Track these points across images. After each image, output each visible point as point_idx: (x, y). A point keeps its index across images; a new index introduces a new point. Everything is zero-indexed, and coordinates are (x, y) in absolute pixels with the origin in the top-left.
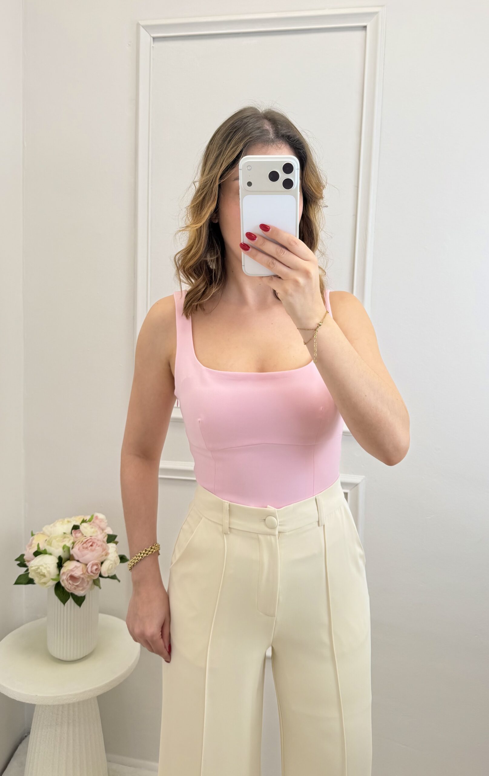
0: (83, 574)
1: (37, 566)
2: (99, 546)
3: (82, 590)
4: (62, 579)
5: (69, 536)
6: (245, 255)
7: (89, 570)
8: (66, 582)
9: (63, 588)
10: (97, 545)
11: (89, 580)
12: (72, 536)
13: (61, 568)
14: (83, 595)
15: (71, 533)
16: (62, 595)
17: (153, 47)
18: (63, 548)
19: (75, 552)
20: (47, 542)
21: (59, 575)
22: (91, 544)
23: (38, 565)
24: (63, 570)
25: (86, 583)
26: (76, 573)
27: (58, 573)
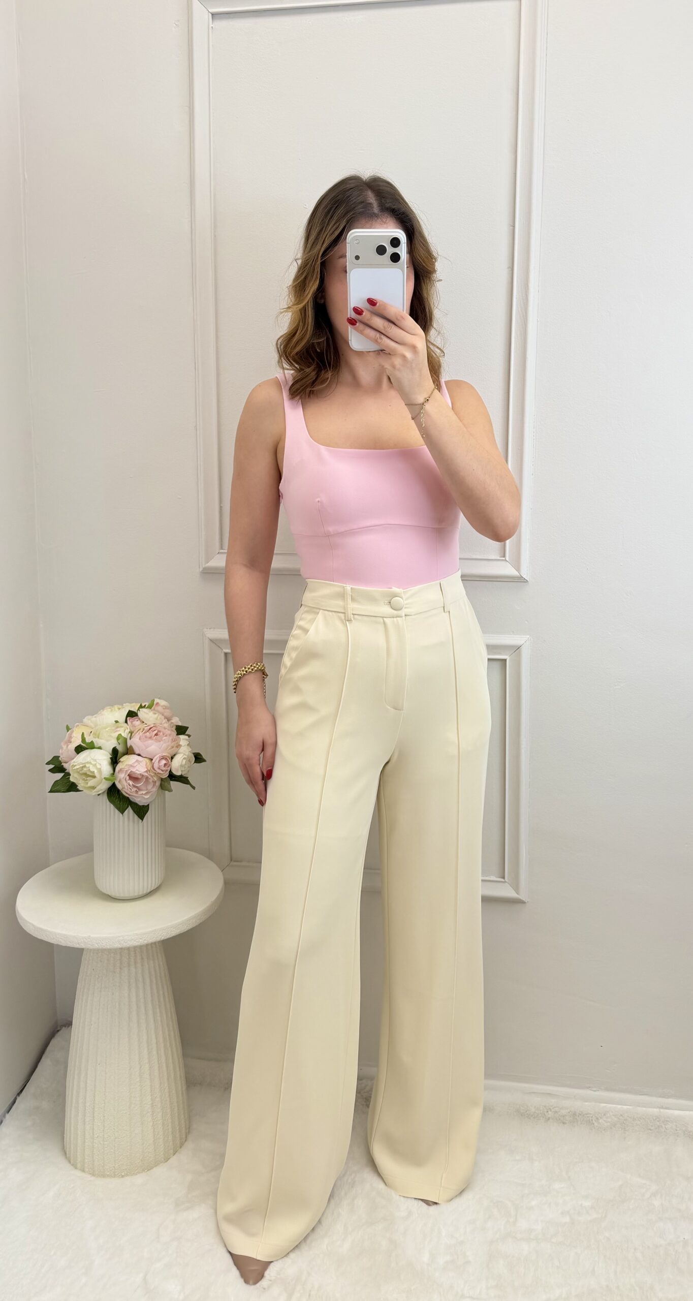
0: (146, 771)
1: (83, 764)
2: (166, 736)
3: (146, 794)
4: (118, 780)
5: (123, 725)
6: (353, 330)
7: (156, 766)
8: (124, 782)
9: (119, 791)
10: (163, 734)
11: (155, 779)
12: (128, 725)
13: (116, 766)
14: (146, 804)
15: (126, 722)
16: (118, 803)
17: (212, 27)
18: (118, 739)
19: (135, 742)
20: (93, 734)
21: (113, 774)
22: (156, 732)
23: (83, 762)
24: (118, 768)
25: (152, 784)
26: (137, 770)
27: (112, 772)
